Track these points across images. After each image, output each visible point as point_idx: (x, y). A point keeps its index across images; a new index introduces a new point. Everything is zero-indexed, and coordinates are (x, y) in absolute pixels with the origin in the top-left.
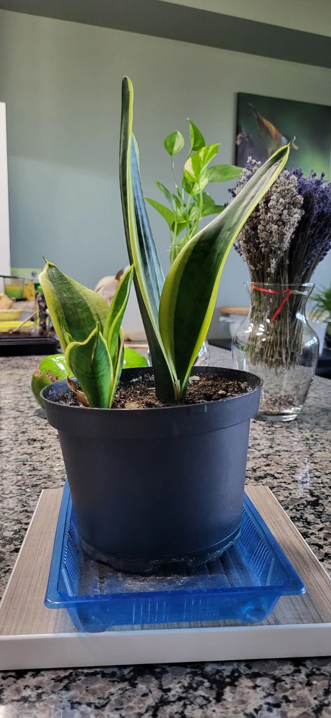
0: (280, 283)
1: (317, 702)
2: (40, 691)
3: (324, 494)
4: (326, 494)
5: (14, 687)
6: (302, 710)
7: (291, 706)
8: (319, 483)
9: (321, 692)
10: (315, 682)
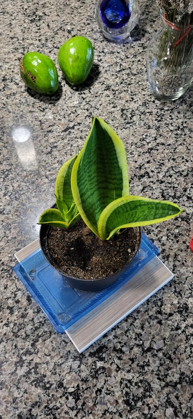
0: (183, 25)
1: (127, 329)
2: (45, 319)
3: (168, 194)
4: (170, 194)
5: (37, 317)
6: (122, 331)
7: (119, 329)
8: (169, 183)
9: (129, 325)
10: (128, 320)
